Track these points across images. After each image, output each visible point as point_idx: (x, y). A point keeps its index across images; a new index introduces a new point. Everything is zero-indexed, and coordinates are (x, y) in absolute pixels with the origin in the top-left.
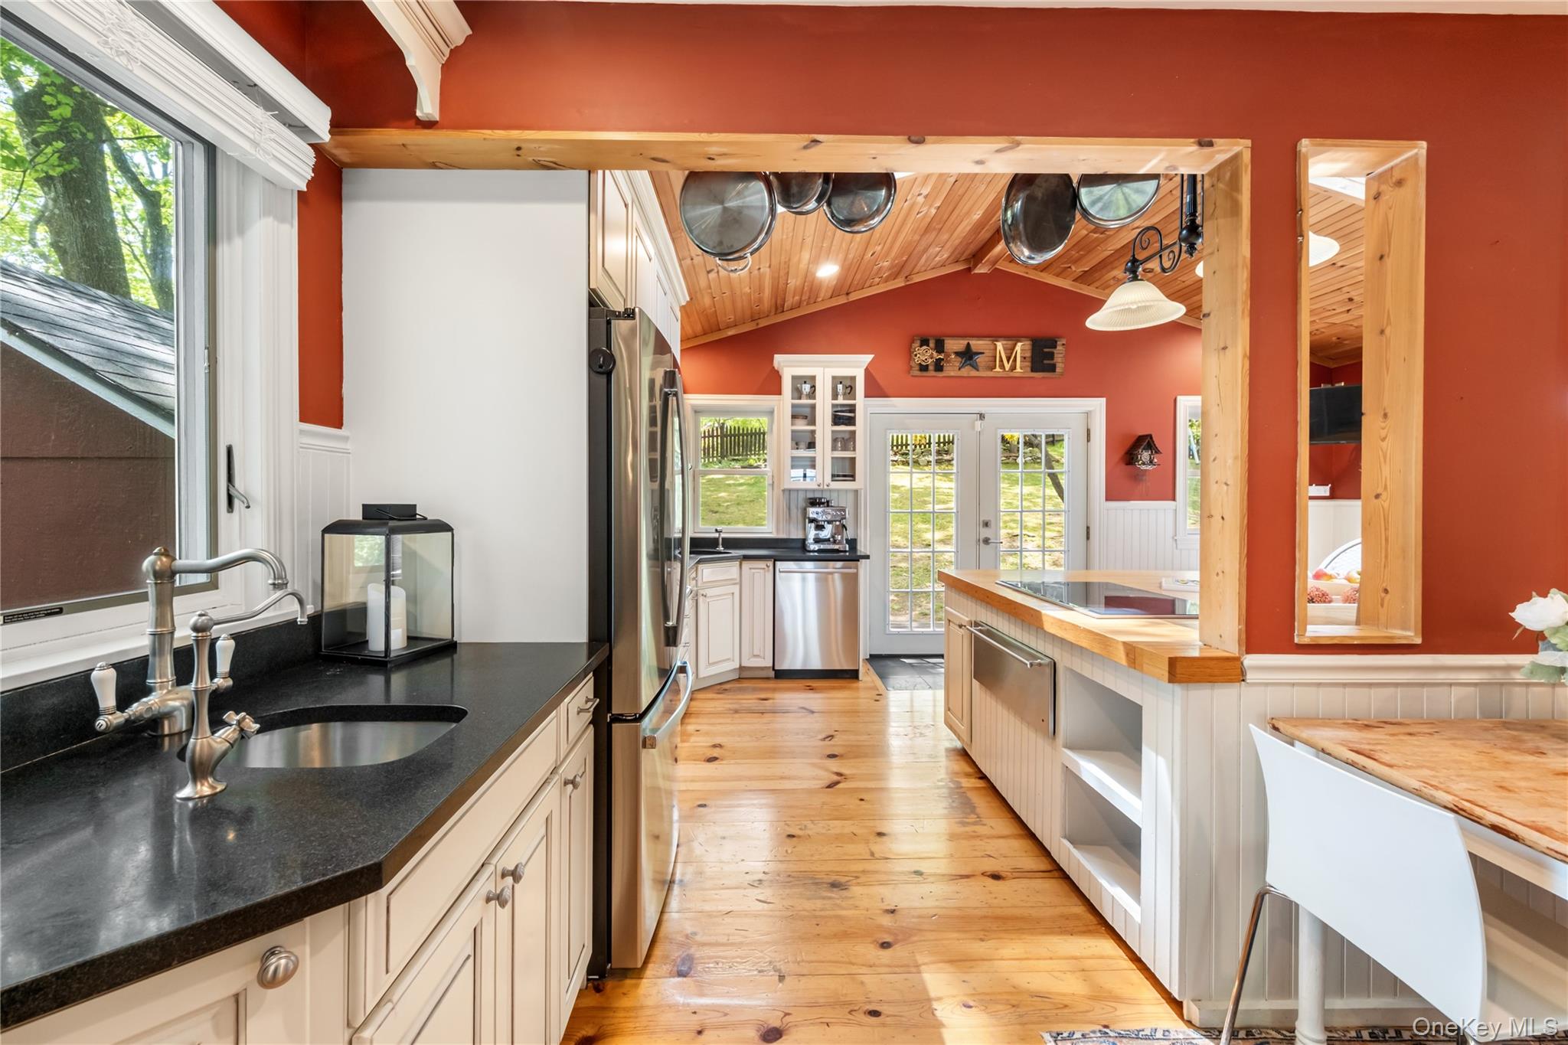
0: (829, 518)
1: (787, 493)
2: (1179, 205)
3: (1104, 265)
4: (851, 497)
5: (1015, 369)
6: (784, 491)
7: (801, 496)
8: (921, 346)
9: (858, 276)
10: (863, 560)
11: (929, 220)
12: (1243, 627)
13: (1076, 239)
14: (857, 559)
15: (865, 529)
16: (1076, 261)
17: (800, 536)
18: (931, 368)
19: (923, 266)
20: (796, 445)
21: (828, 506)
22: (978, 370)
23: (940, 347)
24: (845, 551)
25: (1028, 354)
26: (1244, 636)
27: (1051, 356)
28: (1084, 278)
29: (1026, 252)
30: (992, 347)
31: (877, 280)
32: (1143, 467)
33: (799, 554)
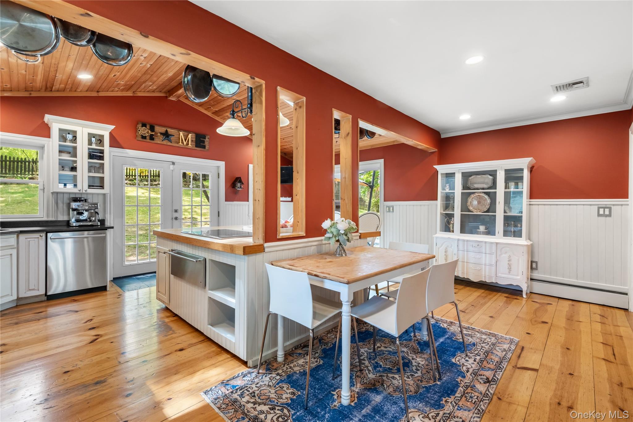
0: (87, 208)
1: (56, 194)
2: (247, 96)
3: (223, 110)
4: (101, 198)
5: (188, 145)
6: (53, 193)
7: (66, 196)
8: (142, 127)
9: (105, 84)
10: (110, 229)
11: (147, 69)
12: (264, 235)
13: (212, 97)
14: (106, 229)
15: (110, 213)
16: (213, 106)
17: (65, 218)
18: (148, 138)
19: (143, 89)
20: (62, 168)
21: (86, 202)
22: (171, 143)
23: (152, 129)
24: (98, 226)
25: (194, 139)
26: (264, 237)
27: (204, 142)
28: (215, 113)
29: (193, 97)
30: (178, 133)
31: (117, 89)
32: (238, 189)
33: (65, 228)
